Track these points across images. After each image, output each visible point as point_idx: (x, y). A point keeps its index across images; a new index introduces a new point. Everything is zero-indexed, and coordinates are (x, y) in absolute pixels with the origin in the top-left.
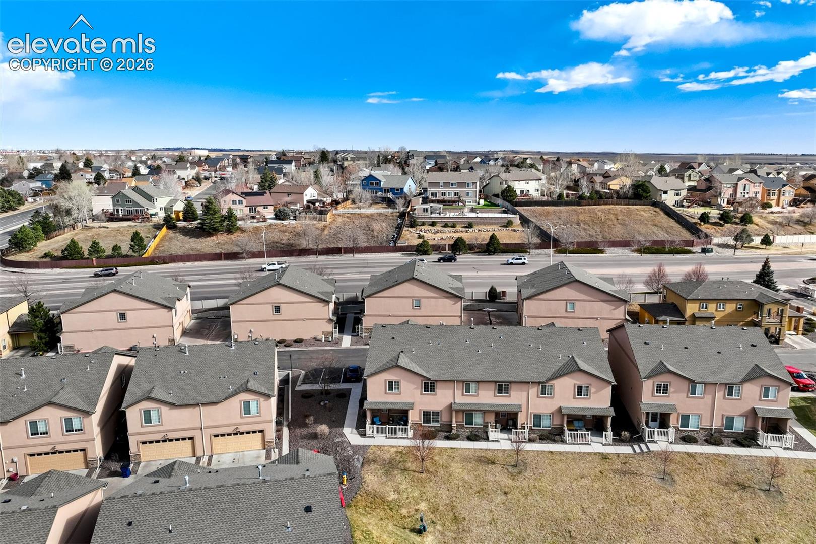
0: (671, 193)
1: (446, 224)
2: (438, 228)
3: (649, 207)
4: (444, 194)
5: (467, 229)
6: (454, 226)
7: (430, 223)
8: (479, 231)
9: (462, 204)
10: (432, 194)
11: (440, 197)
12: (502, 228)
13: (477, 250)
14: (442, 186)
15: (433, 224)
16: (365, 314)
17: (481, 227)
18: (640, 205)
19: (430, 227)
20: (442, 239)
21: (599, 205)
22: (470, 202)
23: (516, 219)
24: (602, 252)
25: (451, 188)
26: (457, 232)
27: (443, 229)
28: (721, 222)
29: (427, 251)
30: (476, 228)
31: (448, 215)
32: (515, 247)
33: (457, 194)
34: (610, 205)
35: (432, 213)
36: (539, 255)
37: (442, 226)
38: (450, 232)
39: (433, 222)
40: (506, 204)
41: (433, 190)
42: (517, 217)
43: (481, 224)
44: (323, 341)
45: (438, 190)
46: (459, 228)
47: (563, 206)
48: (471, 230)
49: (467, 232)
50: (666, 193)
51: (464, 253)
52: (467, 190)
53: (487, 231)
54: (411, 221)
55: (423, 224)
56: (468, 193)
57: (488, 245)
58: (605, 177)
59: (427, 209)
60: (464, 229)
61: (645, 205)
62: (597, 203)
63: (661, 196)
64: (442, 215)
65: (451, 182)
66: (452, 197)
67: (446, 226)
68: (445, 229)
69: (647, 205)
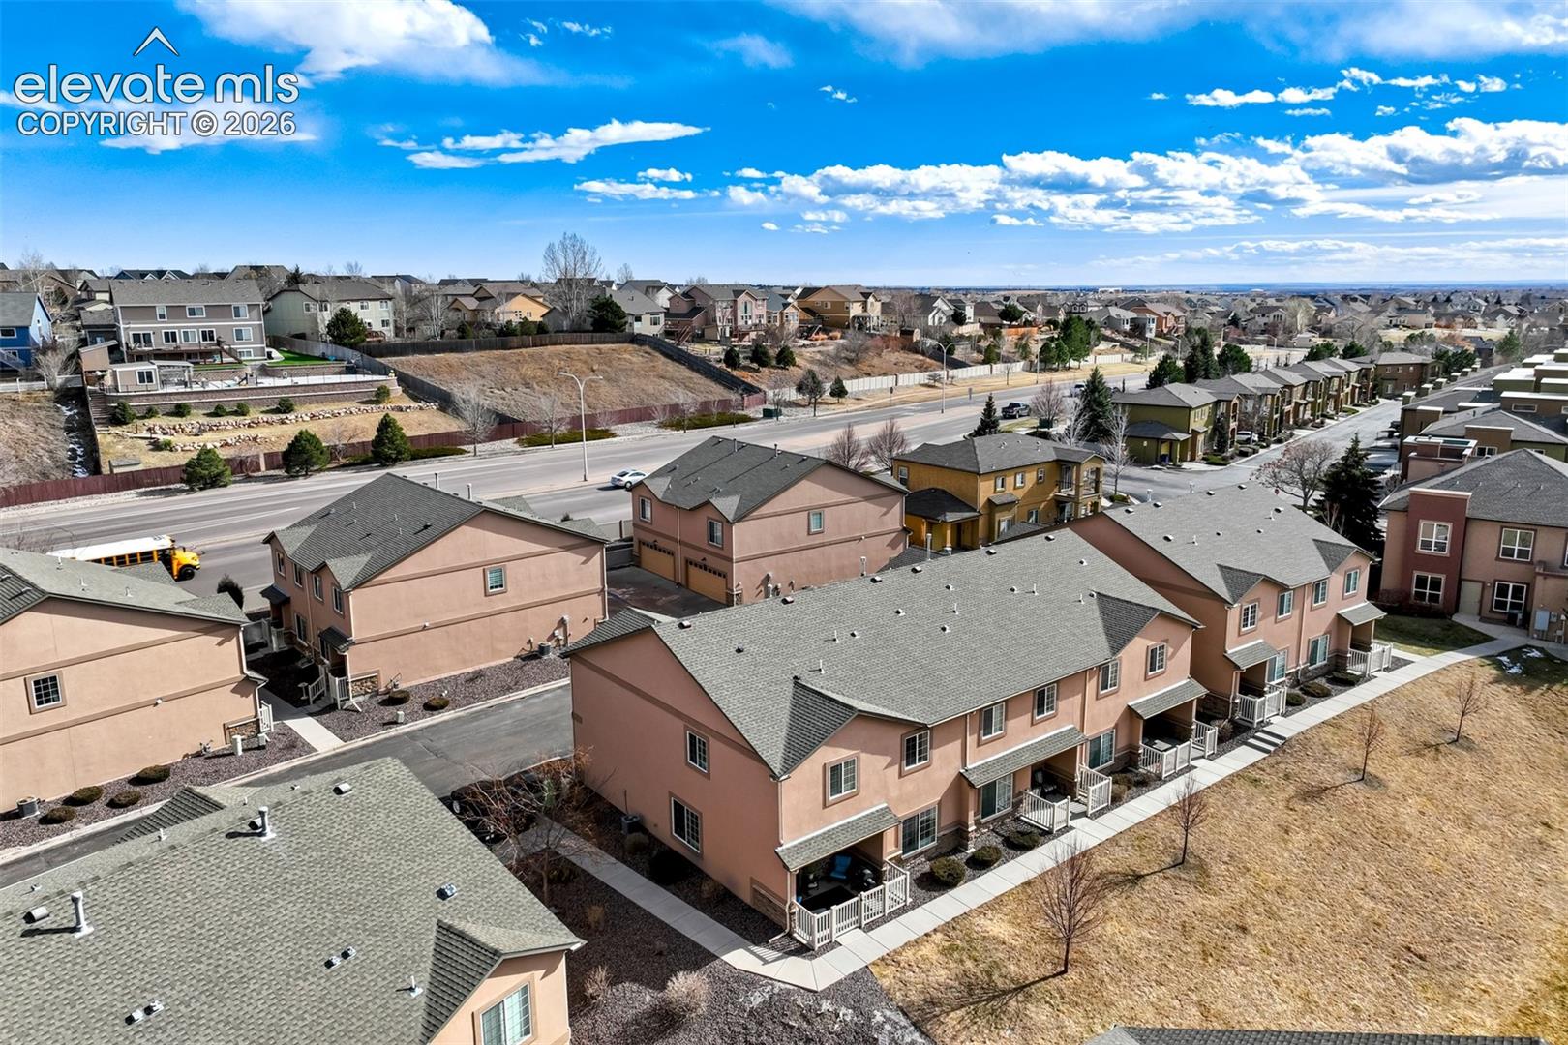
0: (646, 319)
1: (218, 408)
2: (197, 418)
3: (626, 345)
4: (170, 337)
5: (283, 416)
6: (241, 411)
7: (172, 409)
8: (313, 416)
9: (231, 360)
10: (137, 338)
11: (159, 343)
12: (368, 407)
13: (343, 461)
14: (162, 316)
15: (180, 411)
16: (354, 637)
17: (315, 409)
18: (612, 343)
19: (175, 421)
20: (227, 444)
21: (542, 345)
22: (249, 353)
23: (391, 381)
24: (606, 434)
25: (191, 320)
26: (258, 424)
27: (215, 420)
28: (755, 365)
29: (219, 475)
30: (303, 411)
31: (211, 387)
32: (429, 444)
33: (207, 335)
34: (561, 344)
35: (163, 383)
36: (494, 454)
37: (209, 415)
38: (237, 426)
39: (178, 406)
40: (348, 353)
41: (140, 327)
42: (392, 377)
43: (309, 400)
44: (240, 753)
45: (157, 328)
46: (254, 414)
47: (472, 350)
48: (292, 416)
49: (283, 422)
50: (638, 319)
51: (319, 471)
52: (236, 323)
53: (334, 416)
54: (105, 410)
55: (150, 413)
56: (239, 332)
57: (378, 442)
58: (480, 299)
59: (149, 374)
60: (275, 417)
61: (617, 343)
62: (538, 343)
63: (631, 325)
64: (196, 388)
65: (189, 305)
66: (195, 342)
67: (218, 412)
68: (223, 420)
69: (623, 342)
